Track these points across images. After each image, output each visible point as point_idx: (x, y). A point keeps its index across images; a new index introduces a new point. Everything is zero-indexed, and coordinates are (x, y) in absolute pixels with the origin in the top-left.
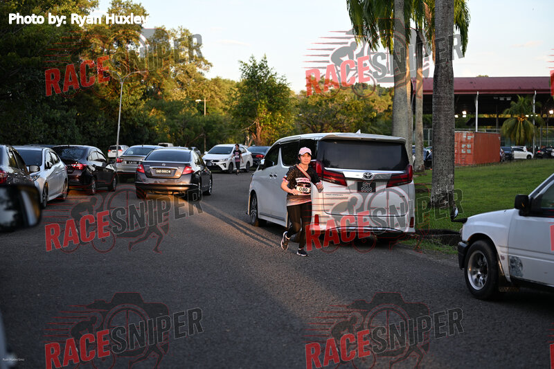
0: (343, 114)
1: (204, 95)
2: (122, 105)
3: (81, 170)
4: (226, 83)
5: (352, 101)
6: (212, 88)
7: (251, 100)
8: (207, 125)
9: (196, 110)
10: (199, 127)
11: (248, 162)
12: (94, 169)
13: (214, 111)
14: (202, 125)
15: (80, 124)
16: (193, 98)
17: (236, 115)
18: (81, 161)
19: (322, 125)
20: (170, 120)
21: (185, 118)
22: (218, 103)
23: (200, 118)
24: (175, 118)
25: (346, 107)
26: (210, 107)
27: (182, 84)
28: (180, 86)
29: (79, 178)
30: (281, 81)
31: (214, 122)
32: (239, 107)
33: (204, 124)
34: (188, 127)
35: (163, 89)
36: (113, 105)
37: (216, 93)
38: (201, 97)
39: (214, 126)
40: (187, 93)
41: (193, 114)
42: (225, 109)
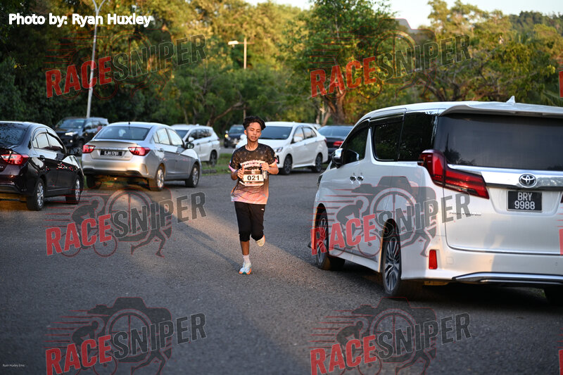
0: (494, 68)
1: (244, 33)
2: (97, 51)
3: (19, 165)
4: (285, 11)
5: (512, 44)
6: (259, 21)
7: (326, 43)
8: (247, 87)
9: (229, 59)
10: (234, 90)
11: (320, 155)
12: (41, 164)
13: (262, 61)
14: (237, 87)
15: (23, 84)
16: (224, 37)
17: (300, 68)
18: (19, 149)
19: (456, 88)
20: (182, 79)
21: (208, 75)
22: (268, 47)
23: (237, 73)
24: (191, 75)
25: (501, 57)
26: (253, 54)
27: (205, 13)
28: (201, 16)
29: (15, 179)
30: (382, 9)
31: (260, 82)
32: (305, 54)
33: (242, 86)
34: (214, 91)
35: (171, 22)
36: (81, 49)
37: (264, 29)
38: (238, 36)
39: (260, 88)
40: (213, 31)
41: (223, 66)
42: (280, 59)
